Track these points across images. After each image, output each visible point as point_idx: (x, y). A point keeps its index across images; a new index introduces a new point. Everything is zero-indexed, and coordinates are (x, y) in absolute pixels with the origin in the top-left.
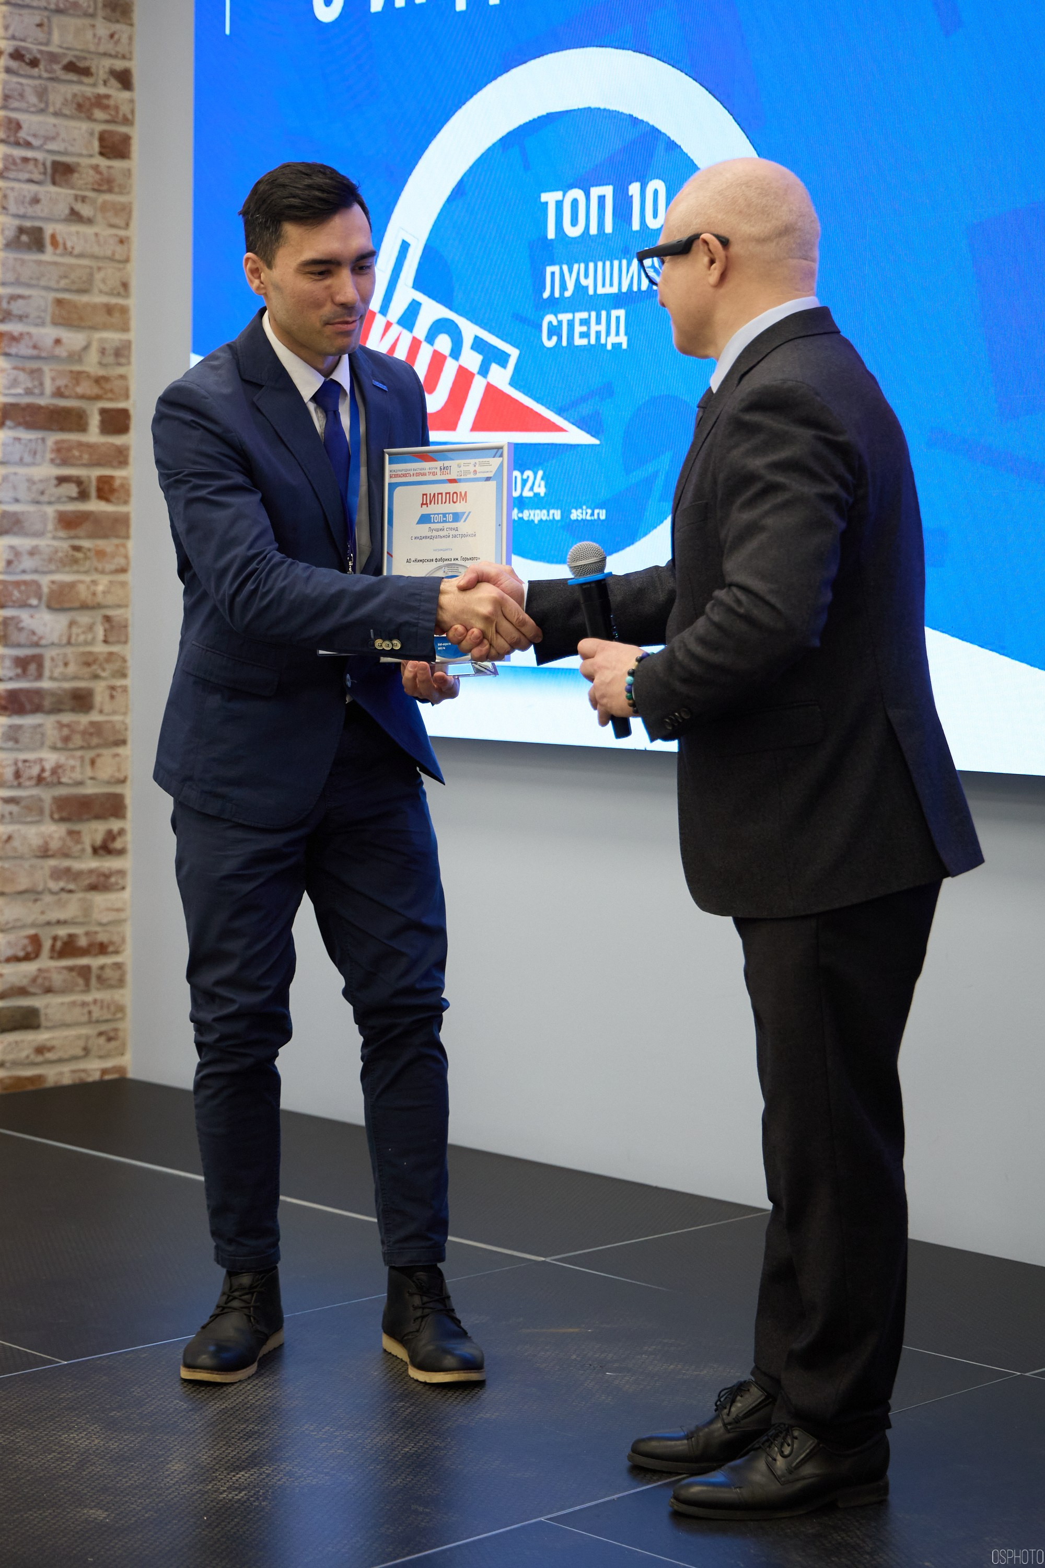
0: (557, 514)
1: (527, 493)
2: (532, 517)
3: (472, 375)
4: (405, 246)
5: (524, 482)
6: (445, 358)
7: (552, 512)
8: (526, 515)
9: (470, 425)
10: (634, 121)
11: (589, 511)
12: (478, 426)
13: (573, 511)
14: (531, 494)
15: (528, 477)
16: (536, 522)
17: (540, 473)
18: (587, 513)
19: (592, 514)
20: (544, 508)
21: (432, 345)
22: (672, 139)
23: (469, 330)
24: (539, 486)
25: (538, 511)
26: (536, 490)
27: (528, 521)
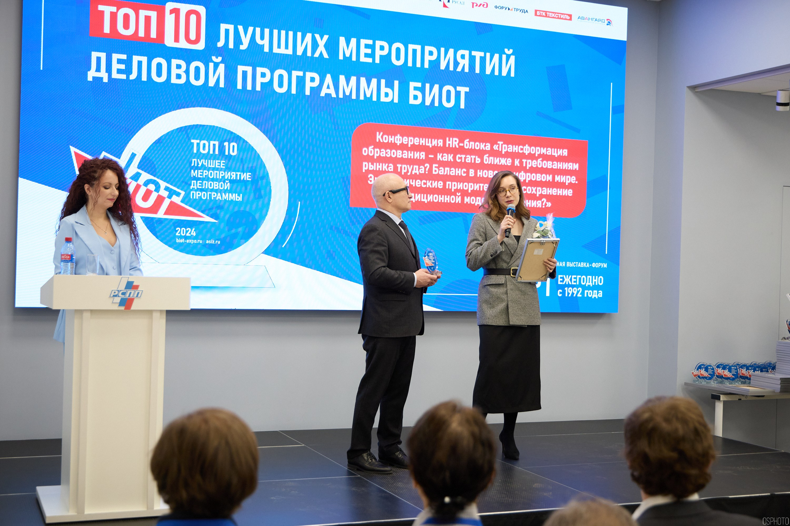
0: (201, 242)
1: (188, 235)
2: (190, 242)
3: (164, 198)
4: (133, 156)
5: (187, 232)
6: (152, 192)
7: (198, 241)
8: (188, 241)
9: (164, 213)
10: (232, 133)
11: (214, 241)
12: (166, 213)
13: (207, 241)
14: (190, 235)
15: (189, 230)
16: (192, 243)
17: (194, 229)
18: (213, 242)
19: (215, 242)
20: (195, 240)
21: (146, 186)
22: (245, 140)
23: (163, 184)
24: (193, 233)
25: (192, 240)
26: (192, 234)
27: (188, 243)
